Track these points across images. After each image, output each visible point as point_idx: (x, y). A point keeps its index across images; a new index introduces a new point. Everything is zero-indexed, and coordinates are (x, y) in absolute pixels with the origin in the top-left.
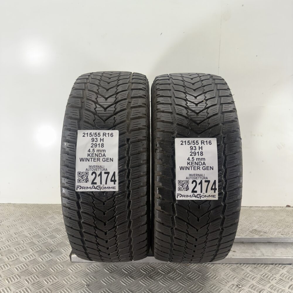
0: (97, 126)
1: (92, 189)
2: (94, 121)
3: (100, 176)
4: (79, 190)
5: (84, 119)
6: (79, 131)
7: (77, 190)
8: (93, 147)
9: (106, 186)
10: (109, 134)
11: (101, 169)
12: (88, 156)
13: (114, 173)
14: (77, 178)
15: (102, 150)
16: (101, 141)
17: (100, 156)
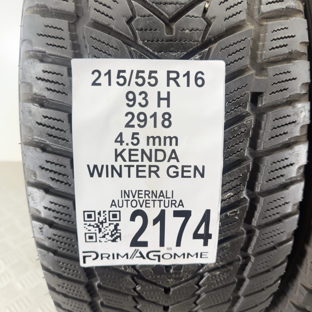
0: (140, 43)
1: (132, 257)
2: (129, 22)
3: (159, 223)
4: (90, 263)
5: (93, 15)
6: (75, 63)
7: (84, 262)
8: (133, 126)
9: (179, 251)
10: (188, 74)
11: (162, 203)
12: (116, 160)
13: (207, 214)
14: (81, 228)
15: (165, 138)
16: (162, 102)
17: (158, 159)
